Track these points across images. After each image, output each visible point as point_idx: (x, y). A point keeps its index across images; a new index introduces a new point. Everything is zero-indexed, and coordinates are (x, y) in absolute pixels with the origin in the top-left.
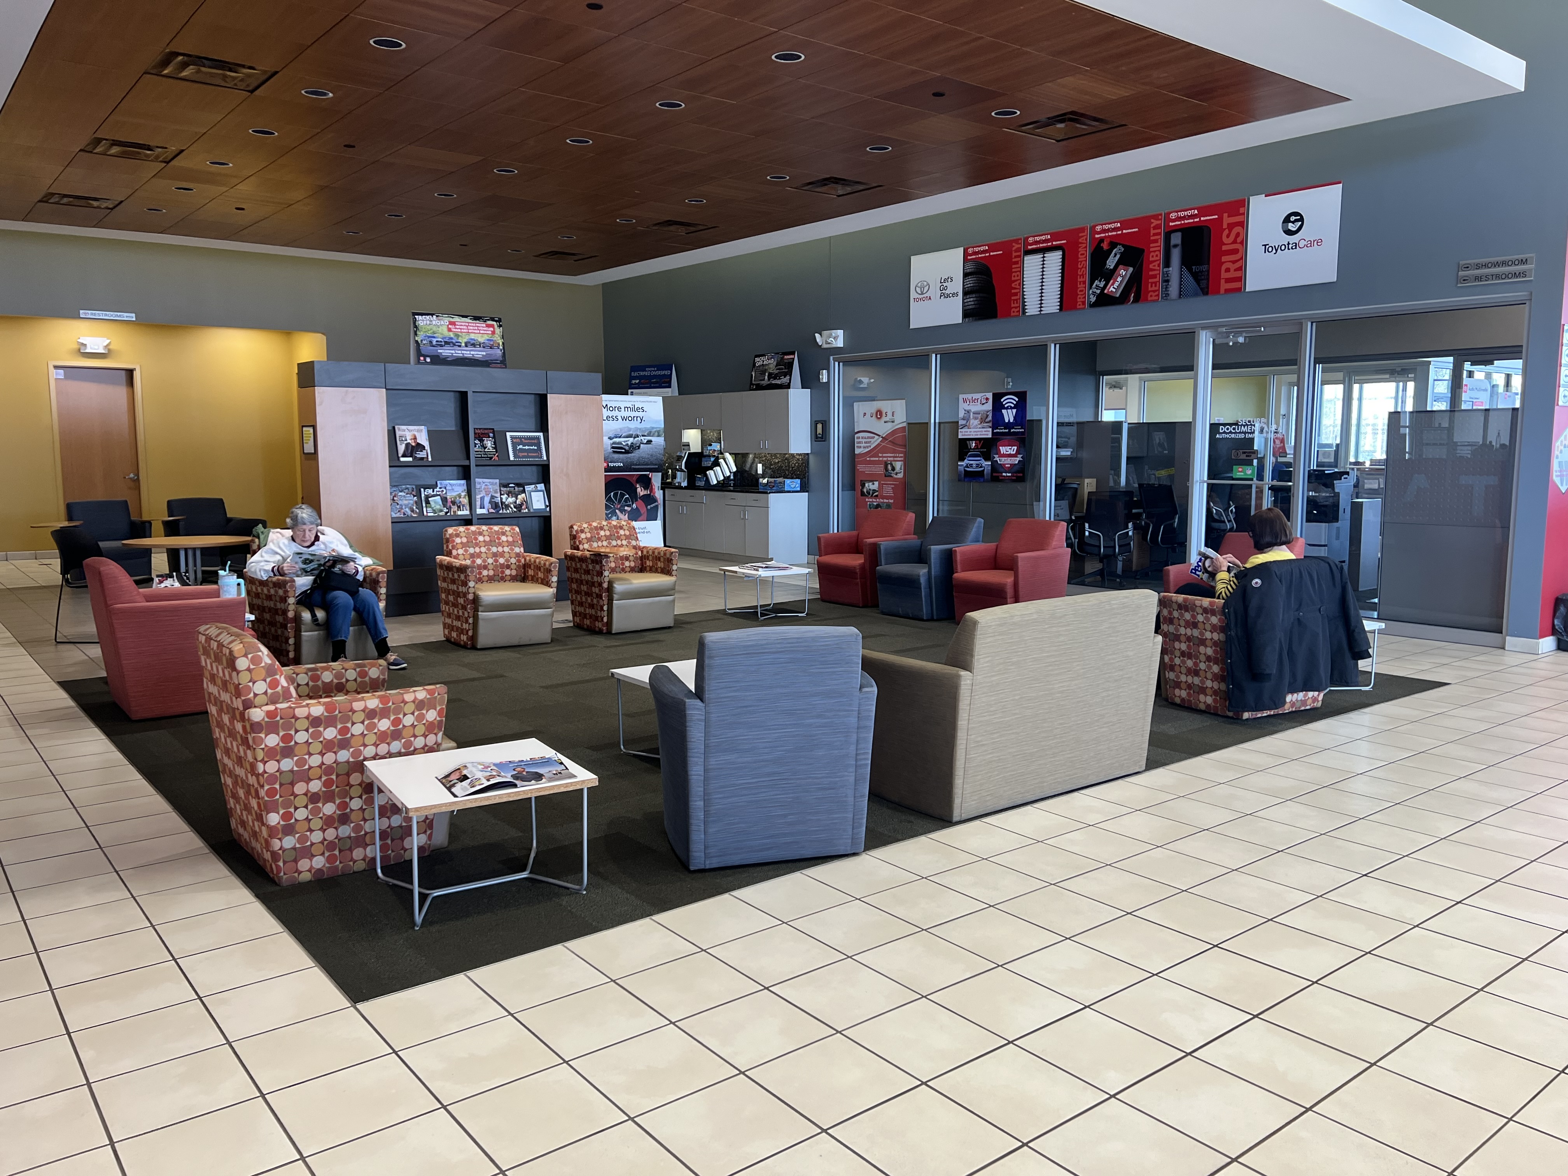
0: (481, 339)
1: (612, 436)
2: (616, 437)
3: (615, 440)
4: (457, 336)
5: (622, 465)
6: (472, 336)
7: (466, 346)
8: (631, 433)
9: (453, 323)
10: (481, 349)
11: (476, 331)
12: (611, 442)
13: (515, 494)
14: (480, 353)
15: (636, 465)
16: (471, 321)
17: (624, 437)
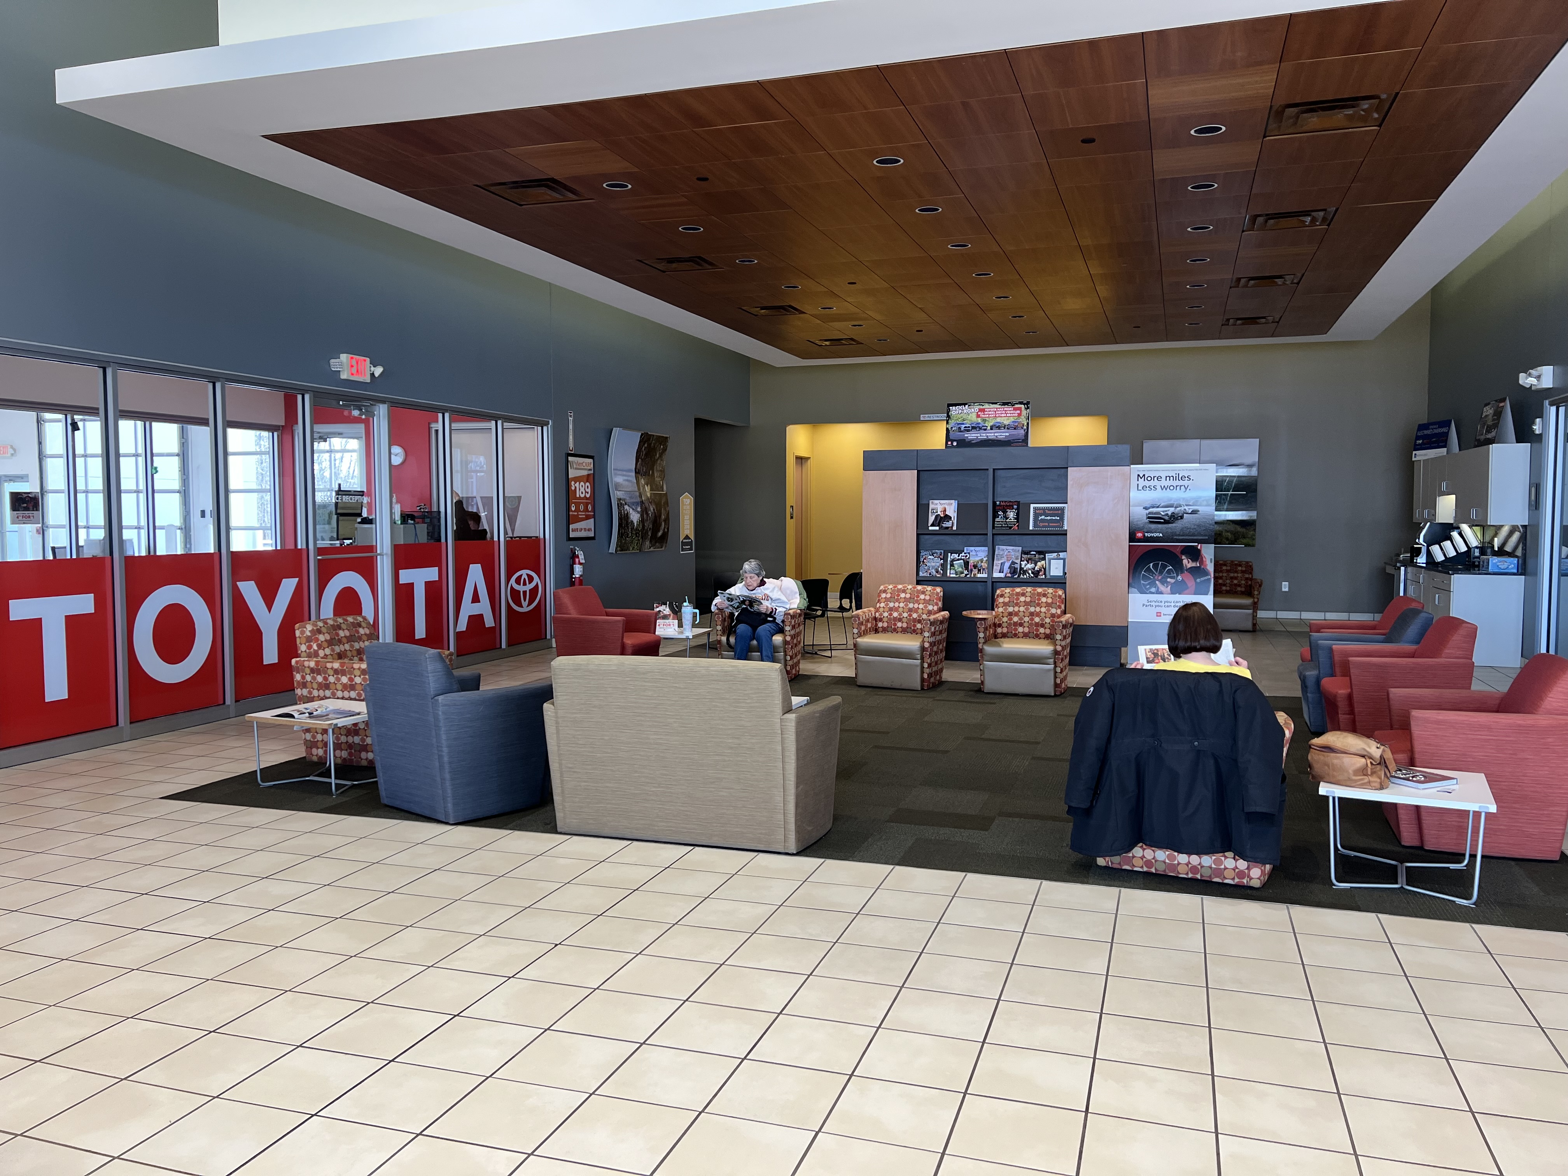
0: (1006, 422)
1: (1148, 506)
2: (1153, 507)
3: (1151, 510)
4: (984, 421)
5: (1161, 535)
6: (998, 420)
7: (991, 429)
8: (1172, 502)
9: (983, 410)
10: (1006, 430)
11: (1003, 415)
12: (1147, 511)
13: (1034, 560)
14: (1004, 434)
15: (1179, 535)
16: (1000, 406)
17: (1162, 507)
